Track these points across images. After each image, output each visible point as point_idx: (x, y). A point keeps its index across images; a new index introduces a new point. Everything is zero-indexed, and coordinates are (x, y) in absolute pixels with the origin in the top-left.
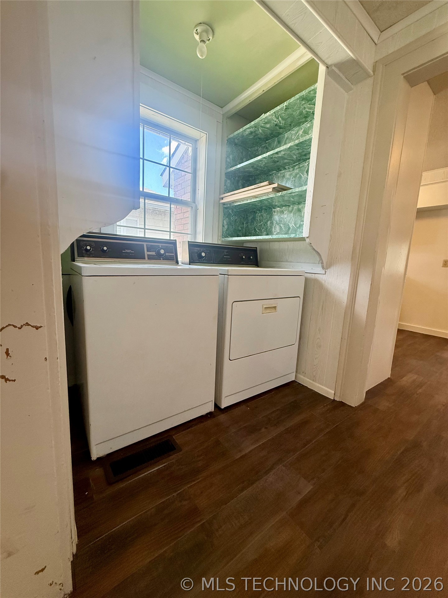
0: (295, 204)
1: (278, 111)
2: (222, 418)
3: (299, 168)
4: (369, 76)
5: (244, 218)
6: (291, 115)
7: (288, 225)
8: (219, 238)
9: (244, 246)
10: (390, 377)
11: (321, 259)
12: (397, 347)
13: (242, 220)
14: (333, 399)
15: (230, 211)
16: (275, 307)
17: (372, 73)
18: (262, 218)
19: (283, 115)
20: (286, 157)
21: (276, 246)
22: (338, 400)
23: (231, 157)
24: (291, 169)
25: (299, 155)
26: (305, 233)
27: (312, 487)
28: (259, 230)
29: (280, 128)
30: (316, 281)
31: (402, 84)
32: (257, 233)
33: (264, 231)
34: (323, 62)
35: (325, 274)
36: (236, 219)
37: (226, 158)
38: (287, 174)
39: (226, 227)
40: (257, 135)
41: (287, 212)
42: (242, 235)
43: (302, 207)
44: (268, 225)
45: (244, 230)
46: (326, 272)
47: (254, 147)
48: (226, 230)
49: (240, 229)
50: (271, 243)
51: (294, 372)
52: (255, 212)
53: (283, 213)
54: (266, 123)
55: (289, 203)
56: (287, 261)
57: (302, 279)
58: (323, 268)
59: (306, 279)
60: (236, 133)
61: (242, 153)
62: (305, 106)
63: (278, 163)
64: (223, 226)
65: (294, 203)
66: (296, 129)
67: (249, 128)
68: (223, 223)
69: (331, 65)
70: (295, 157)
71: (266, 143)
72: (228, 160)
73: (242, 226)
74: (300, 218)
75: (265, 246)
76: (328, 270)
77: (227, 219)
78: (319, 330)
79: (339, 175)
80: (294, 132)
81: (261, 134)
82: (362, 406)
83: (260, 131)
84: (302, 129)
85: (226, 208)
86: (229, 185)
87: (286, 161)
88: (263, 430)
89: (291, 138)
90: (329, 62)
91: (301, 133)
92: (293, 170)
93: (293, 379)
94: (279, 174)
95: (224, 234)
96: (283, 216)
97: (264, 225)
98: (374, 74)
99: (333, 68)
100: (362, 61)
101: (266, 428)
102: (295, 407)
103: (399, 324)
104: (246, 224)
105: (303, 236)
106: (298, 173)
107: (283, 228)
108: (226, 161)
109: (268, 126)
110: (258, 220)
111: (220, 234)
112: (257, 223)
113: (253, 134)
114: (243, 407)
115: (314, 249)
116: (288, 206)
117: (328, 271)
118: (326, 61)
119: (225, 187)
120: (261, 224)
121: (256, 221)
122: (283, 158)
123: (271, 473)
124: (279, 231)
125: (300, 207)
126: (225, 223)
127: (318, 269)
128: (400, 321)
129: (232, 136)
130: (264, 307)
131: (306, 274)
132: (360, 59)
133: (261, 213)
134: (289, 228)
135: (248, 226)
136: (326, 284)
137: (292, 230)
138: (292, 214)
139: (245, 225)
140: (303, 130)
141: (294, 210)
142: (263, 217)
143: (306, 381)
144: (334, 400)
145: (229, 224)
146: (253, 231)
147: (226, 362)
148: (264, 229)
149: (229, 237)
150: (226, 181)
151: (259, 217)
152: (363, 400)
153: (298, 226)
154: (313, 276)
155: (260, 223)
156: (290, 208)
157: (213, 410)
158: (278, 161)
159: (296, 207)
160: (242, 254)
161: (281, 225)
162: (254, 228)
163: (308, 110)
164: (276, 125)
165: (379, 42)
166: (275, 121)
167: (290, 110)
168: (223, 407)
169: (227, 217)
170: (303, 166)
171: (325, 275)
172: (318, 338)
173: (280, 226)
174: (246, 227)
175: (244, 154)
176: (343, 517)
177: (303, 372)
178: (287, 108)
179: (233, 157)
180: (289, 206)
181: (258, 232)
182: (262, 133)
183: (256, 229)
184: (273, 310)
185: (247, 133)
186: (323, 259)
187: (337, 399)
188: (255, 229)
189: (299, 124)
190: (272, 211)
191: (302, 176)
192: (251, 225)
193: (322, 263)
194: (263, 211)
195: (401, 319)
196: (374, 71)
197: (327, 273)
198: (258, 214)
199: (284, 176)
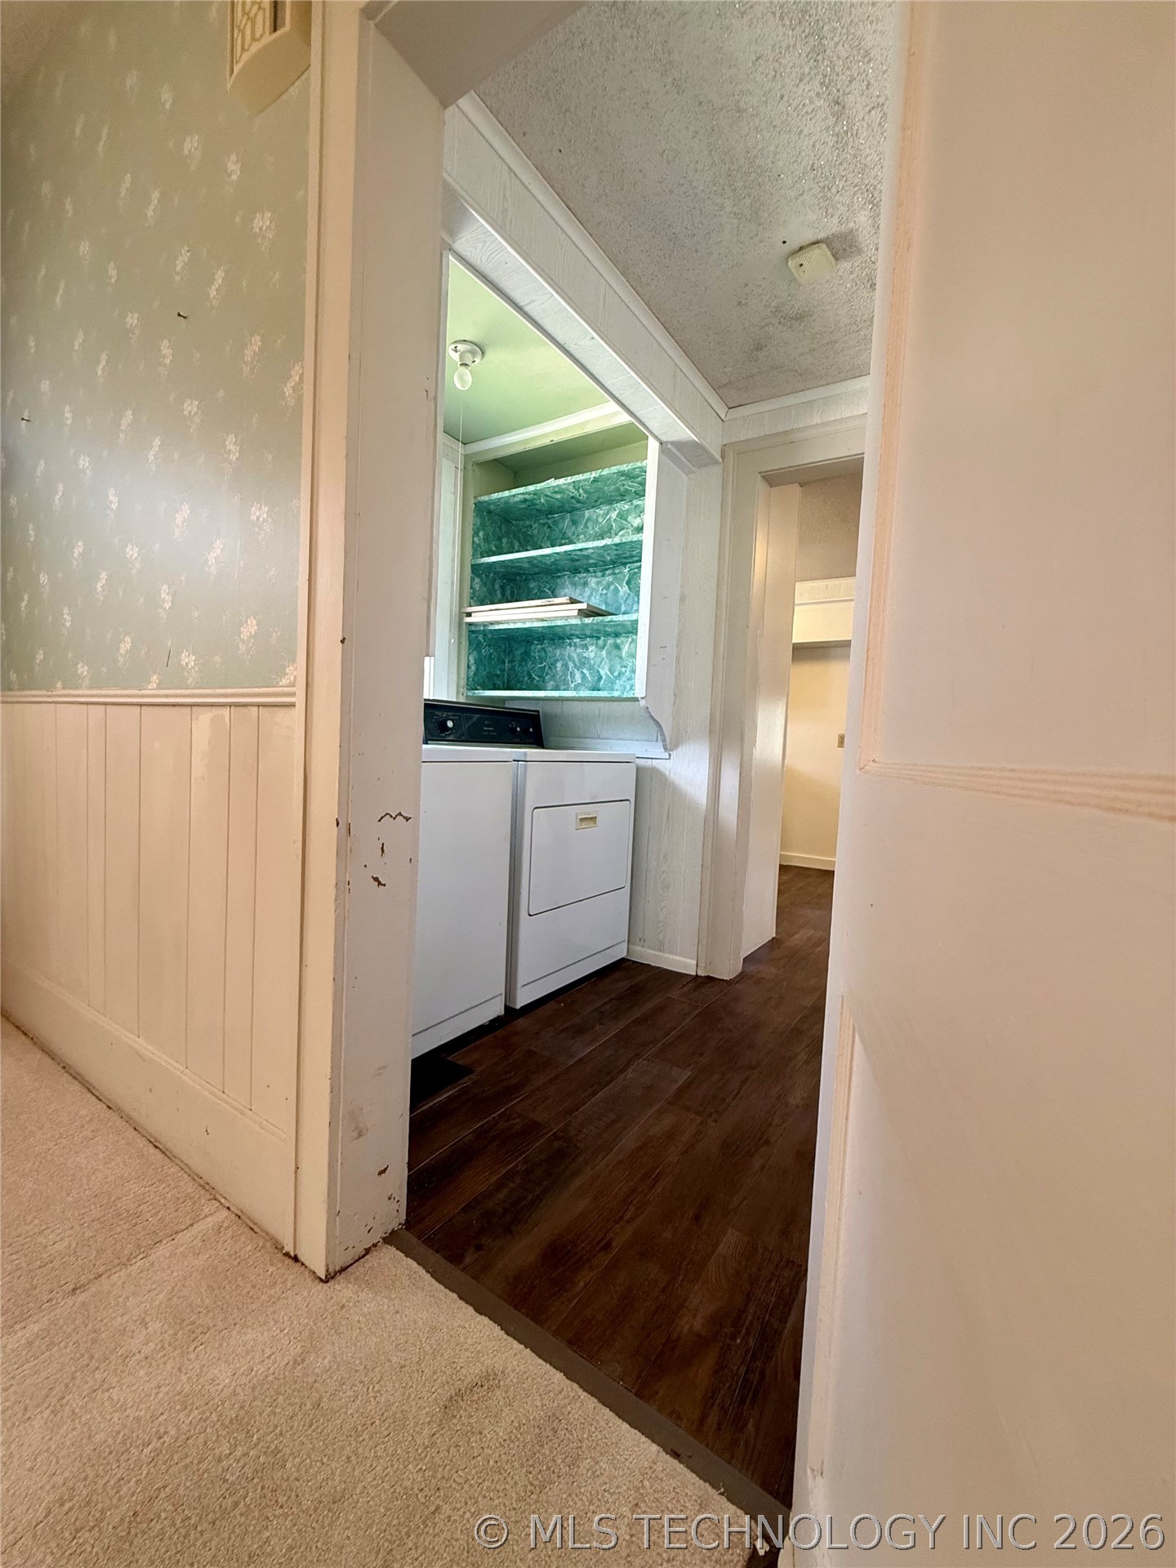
0: (610, 635)
1: (579, 481)
2: (521, 1023)
3: (614, 574)
4: (716, 462)
5: (505, 651)
6: (599, 490)
7: (598, 671)
8: (462, 690)
9: (506, 706)
10: (774, 935)
11: (662, 734)
12: (781, 892)
13: (502, 656)
14: (694, 974)
15: (481, 638)
16: (594, 819)
17: (721, 460)
18: (543, 654)
19: (588, 487)
20: (593, 556)
21: (577, 708)
22: (703, 975)
23: (481, 534)
24: (599, 574)
25: (617, 557)
26: (639, 691)
27: (689, 1073)
28: (538, 677)
29: (579, 501)
30: (654, 770)
31: (761, 486)
32: (535, 682)
33: (550, 680)
34: (656, 437)
35: (669, 759)
36: (491, 654)
37: (474, 536)
38: (593, 582)
39: (473, 668)
40: (535, 504)
41: (594, 647)
42: (501, 686)
43: (622, 643)
44: (558, 669)
45: (506, 675)
46: (670, 755)
47: (523, 520)
48: (474, 675)
49: (499, 673)
50: (565, 702)
51: (624, 941)
52: (528, 642)
53: (587, 649)
54: (556, 492)
55: (599, 633)
56: (599, 738)
57: (633, 767)
58: (666, 749)
59: (638, 768)
60: (495, 496)
61: (500, 527)
62: (625, 482)
63: (578, 563)
64: (469, 667)
65: (607, 635)
66: (605, 508)
67: (522, 494)
68: (469, 660)
69: (667, 442)
70: (609, 558)
71: (548, 518)
72: (476, 539)
73: (502, 667)
74: (619, 661)
75: (555, 709)
76: (674, 752)
77: (475, 653)
78: (664, 857)
79: (682, 599)
80: (602, 512)
81: (543, 505)
82: (741, 977)
83: (542, 500)
84: (615, 510)
85: (473, 632)
86: (477, 587)
87: (591, 561)
88: (598, 1027)
89: (597, 520)
90: (664, 439)
91: (615, 517)
92: (603, 576)
93: (624, 955)
94: (576, 578)
95: (469, 683)
96: (587, 653)
97: (550, 667)
98: (723, 461)
99: (669, 446)
100: (706, 445)
101: (601, 1024)
102: (637, 993)
103: (781, 855)
104: (508, 662)
105: (636, 696)
106: (612, 583)
107: (588, 675)
108: (473, 542)
109: (558, 496)
110: (535, 657)
111: (463, 682)
112: (533, 663)
113: (528, 503)
114: (552, 1004)
115: (652, 717)
116: (596, 637)
117: (673, 754)
118: (659, 437)
119: (472, 591)
120: (543, 665)
121: (532, 659)
122: (588, 557)
123: (630, 1070)
124: (580, 682)
125: (619, 641)
126: (472, 661)
127: (657, 751)
128: (781, 850)
129: (486, 498)
130: (580, 817)
131: (637, 759)
132: (705, 443)
133: (542, 644)
134: (600, 678)
135: (513, 667)
136: (672, 775)
137: (605, 680)
138: (604, 653)
139: (507, 664)
140: (617, 512)
141: (608, 645)
142: (545, 652)
143: (648, 955)
144: (697, 975)
145: (479, 662)
146: (526, 678)
147: (524, 920)
148: (549, 676)
149: (478, 688)
150: (472, 580)
151: (539, 651)
152: (740, 969)
153: (616, 674)
154: (649, 763)
155: (541, 663)
156: (601, 642)
157: (503, 1013)
158: (578, 560)
159: (610, 641)
160: (514, 723)
161: (585, 671)
162: (529, 672)
163: (628, 488)
164: (572, 497)
165: (727, 419)
166: (573, 492)
167: (600, 485)
168: (518, 1006)
169: (475, 649)
170: (621, 573)
171: (668, 761)
172: (664, 872)
173: (582, 672)
174: (509, 670)
175: (503, 530)
176: (736, 1091)
177: (640, 940)
178: (595, 480)
179: (484, 535)
180: (598, 638)
181: (538, 682)
182: (545, 504)
183: (533, 675)
184: (591, 824)
185: (517, 499)
186: (665, 733)
187: (701, 973)
188: (531, 675)
189: (610, 501)
190: (563, 642)
191: (620, 588)
192: (520, 666)
193: (664, 740)
194: (546, 641)
195: (783, 846)
196: (723, 457)
197: (672, 757)
198: (536, 648)
199: (585, 584)
